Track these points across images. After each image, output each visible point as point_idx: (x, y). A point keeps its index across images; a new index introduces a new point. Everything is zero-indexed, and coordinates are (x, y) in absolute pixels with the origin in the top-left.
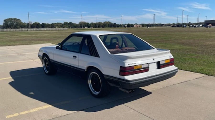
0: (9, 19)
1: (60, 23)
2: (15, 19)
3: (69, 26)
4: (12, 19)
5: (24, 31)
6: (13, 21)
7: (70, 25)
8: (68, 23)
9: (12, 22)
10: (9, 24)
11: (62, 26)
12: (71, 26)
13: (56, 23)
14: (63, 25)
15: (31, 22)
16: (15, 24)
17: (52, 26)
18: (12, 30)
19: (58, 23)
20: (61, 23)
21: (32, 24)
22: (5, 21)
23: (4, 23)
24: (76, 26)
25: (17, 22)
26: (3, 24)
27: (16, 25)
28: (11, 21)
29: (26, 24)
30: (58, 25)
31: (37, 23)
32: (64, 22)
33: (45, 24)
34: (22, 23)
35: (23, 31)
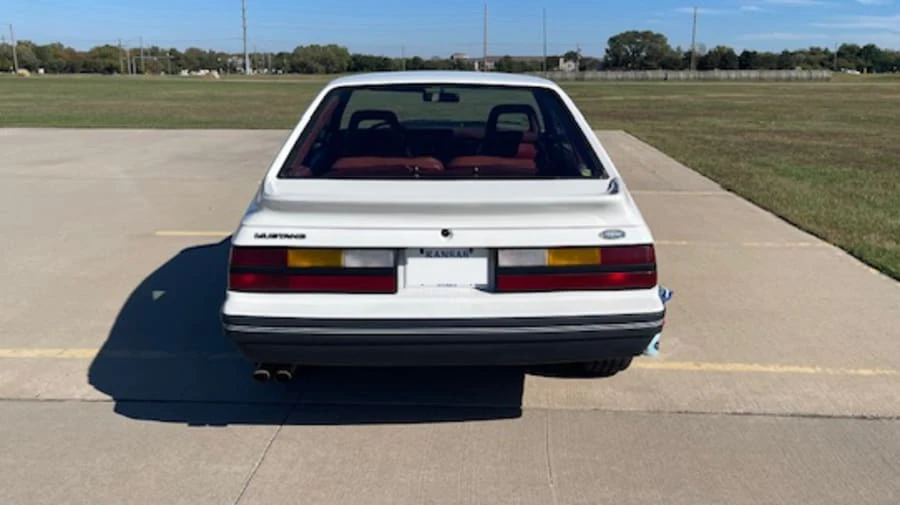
0: (628, 33)
1: (823, 48)
2: (646, 35)
3: (861, 61)
4: (636, 34)
5: (653, 80)
6: (638, 43)
7: (866, 59)
8: (858, 48)
9: (633, 46)
10: (624, 53)
11: (827, 63)
12: (869, 64)
13: (802, 52)
14: (831, 58)
15: (702, 47)
16: (644, 54)
17: (785, 61)
18: (631, 74)
19: (814, 51)
20: (826, 52)
21: (707, 52)
22: (612, 40)
23: (607, 51)
24: (893, 65)
25: (650, 48)
26: (605, 53)
27: (646, 58)
28: (630, 43)
29: (682, 56)
30: (812, 57)
31: (724, 47)
32: (839, 45)
33: (755, 53)
34: (668, 47)
35: (647, 79)
